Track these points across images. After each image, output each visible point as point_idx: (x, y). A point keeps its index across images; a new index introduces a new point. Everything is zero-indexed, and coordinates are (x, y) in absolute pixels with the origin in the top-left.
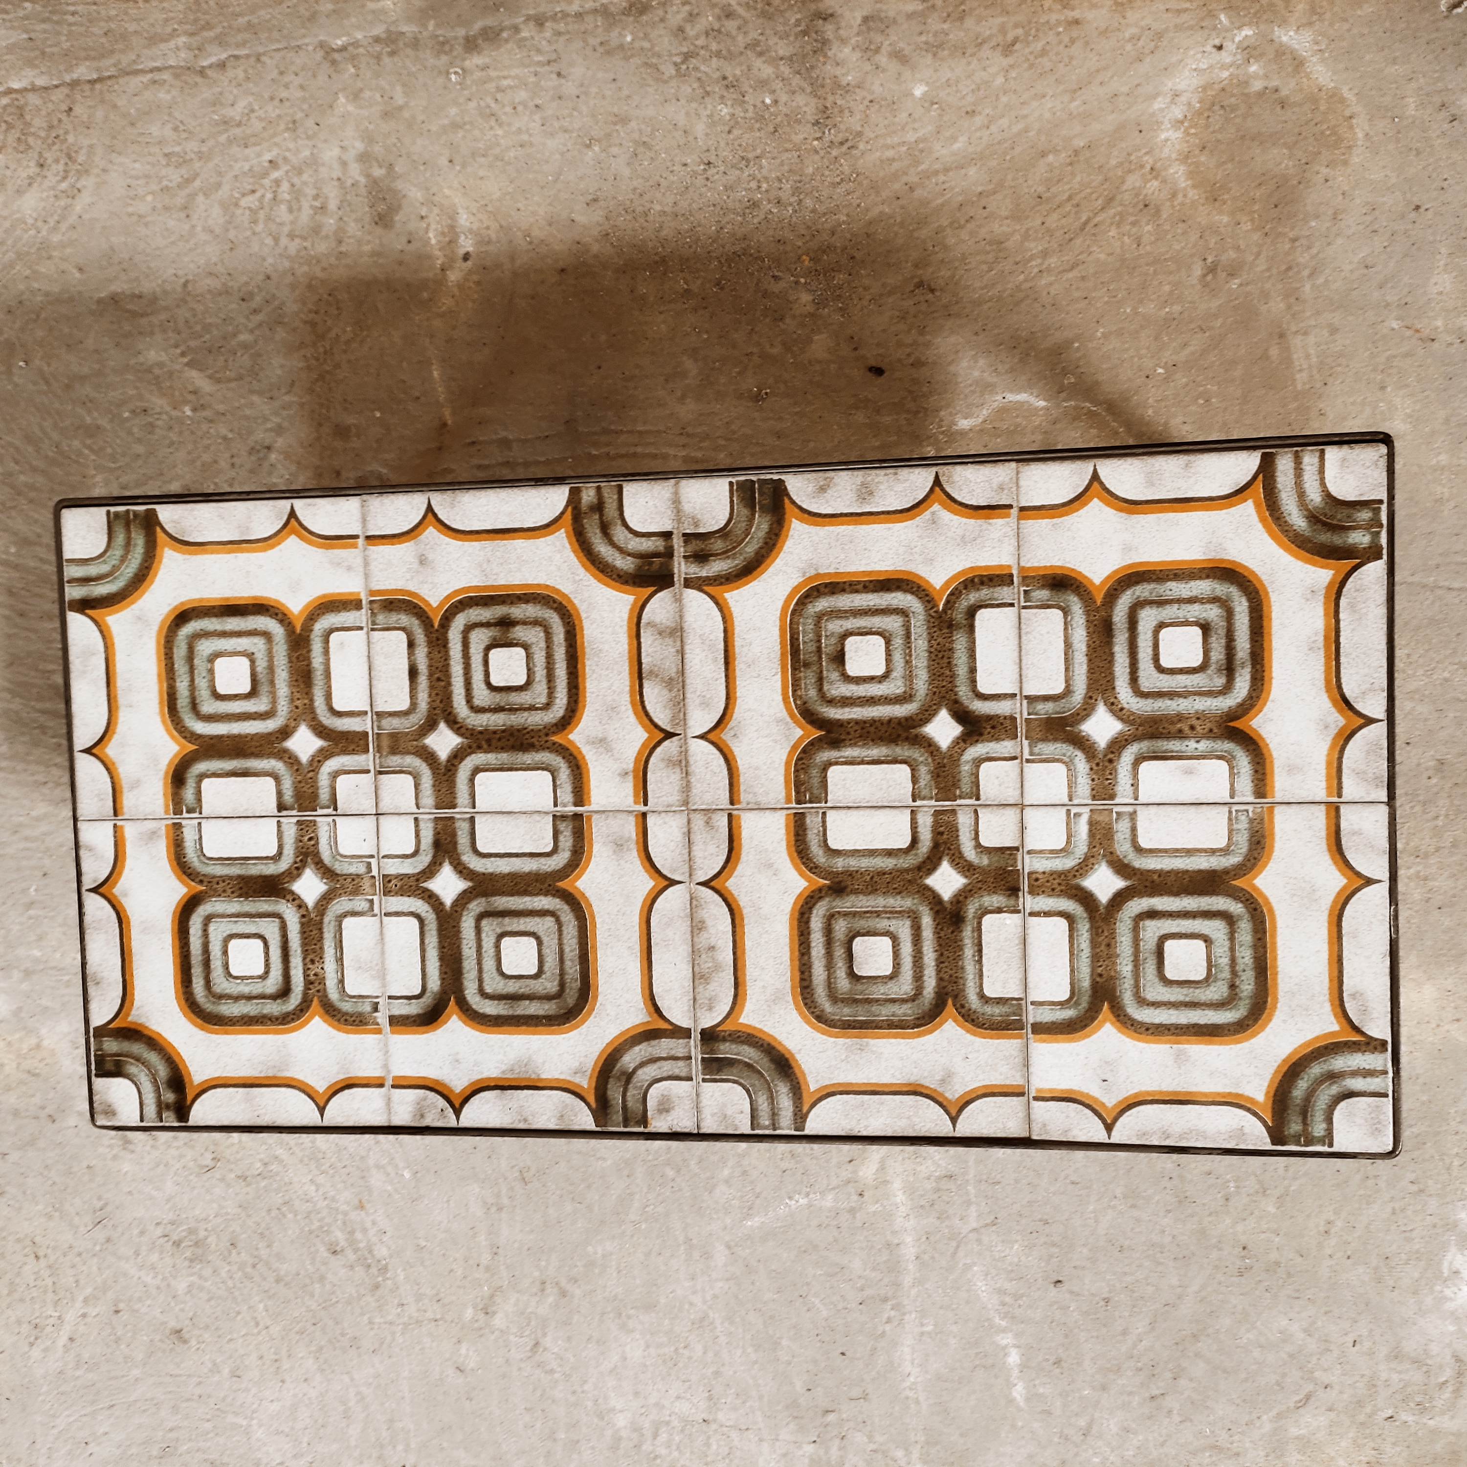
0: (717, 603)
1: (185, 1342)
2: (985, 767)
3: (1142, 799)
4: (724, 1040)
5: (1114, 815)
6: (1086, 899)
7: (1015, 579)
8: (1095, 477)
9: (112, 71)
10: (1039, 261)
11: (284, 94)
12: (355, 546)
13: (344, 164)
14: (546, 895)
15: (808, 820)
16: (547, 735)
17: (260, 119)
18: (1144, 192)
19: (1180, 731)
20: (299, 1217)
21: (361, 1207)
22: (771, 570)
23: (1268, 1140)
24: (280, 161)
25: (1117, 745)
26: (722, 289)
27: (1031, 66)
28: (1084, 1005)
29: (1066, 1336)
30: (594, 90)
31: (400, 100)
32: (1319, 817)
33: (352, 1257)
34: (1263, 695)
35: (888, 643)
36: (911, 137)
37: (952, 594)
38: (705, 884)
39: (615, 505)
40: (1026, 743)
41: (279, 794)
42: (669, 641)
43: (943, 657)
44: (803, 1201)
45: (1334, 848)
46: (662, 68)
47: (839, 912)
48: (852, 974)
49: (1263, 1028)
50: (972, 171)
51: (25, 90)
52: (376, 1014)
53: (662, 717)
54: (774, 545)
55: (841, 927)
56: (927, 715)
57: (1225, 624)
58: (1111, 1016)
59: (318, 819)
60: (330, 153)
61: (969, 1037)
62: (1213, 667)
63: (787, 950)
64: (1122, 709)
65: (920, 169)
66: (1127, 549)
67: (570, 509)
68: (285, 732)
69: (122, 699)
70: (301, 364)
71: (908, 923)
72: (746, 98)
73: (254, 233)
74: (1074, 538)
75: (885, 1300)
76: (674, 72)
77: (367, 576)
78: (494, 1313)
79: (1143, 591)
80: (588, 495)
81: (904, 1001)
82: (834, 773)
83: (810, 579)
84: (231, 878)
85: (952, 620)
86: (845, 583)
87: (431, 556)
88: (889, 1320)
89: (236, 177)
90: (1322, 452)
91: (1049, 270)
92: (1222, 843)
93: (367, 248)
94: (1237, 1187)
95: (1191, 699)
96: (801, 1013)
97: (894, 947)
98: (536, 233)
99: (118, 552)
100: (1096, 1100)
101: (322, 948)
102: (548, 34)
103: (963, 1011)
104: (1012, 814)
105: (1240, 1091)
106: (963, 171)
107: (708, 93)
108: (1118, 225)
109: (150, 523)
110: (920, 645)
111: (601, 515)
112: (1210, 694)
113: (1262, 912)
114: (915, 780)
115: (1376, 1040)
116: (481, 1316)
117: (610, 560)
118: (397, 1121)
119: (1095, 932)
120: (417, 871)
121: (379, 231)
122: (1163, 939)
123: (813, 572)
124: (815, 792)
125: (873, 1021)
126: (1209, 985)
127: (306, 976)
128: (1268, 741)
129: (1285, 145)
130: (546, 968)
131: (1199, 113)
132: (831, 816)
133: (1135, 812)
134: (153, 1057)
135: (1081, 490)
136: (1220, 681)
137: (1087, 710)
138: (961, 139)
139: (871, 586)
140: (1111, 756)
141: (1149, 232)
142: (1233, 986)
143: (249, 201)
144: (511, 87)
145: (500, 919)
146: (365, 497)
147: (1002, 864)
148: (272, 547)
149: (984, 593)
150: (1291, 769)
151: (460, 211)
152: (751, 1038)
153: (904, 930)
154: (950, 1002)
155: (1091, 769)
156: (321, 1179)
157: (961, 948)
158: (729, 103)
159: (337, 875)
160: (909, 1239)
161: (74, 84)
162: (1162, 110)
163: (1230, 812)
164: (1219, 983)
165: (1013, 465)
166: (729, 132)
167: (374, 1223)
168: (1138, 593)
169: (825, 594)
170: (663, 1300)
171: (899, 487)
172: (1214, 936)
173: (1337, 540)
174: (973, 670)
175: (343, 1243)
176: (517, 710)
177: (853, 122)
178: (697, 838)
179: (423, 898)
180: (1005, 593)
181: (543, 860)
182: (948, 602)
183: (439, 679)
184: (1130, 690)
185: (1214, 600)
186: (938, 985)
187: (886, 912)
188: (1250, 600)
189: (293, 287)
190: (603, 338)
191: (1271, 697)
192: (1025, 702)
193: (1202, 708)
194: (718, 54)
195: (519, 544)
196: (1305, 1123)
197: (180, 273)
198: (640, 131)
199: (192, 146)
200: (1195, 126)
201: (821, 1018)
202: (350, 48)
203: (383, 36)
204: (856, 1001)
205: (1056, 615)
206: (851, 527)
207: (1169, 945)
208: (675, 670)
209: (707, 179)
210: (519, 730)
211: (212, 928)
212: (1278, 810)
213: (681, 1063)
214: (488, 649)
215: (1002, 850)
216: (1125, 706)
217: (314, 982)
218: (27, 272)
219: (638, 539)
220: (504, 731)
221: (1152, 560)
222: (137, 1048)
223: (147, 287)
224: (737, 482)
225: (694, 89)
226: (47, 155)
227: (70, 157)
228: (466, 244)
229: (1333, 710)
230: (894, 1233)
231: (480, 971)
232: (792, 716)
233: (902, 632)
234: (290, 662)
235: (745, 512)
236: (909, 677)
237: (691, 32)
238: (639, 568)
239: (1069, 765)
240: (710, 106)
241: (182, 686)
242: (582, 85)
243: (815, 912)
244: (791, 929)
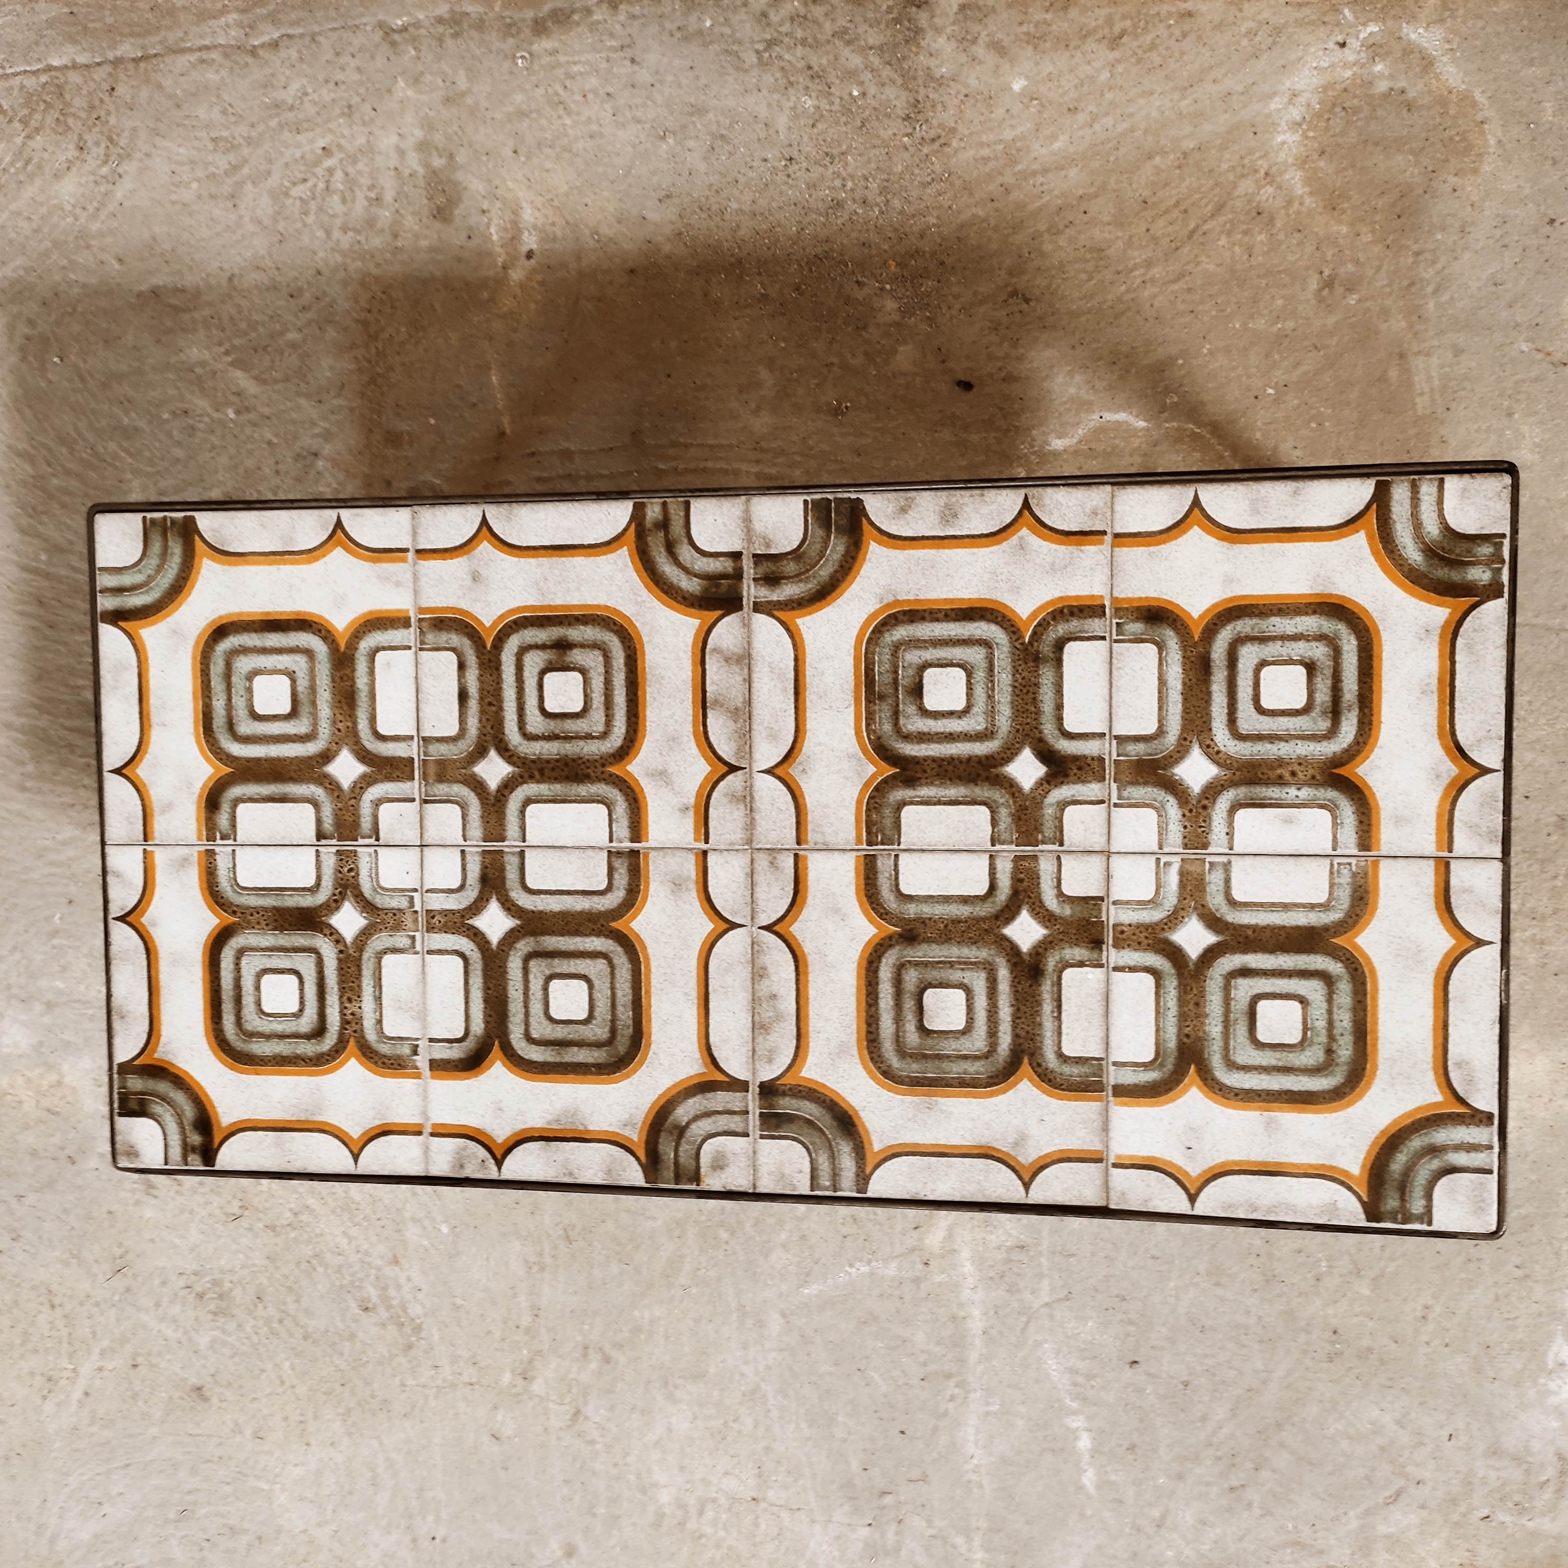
0: (788, 630)
1: (206, 1399)
2: (1070, 811)
3: (1237, 849)
4: (784, 1094)
5: (1207, 865)
6: (1175, 954)
7: (1107, 610)
8: (1196, 503)
9: (158, 49)
10: (1142, 271)
11: (339, 77)
12: (404, 560)
13: (401, 153)
14: (598, 936)
15: (879, 863)
16: (603, 765)
17: (314, 103)
18: (1258, 199)
19: (1280, 777)
20: (329, 1271)
21: (396, 1261)
22: (847, 594)
23: (1363, 1216)
24: (334, 149)
25: (1212, 791)
26: (801, 294)
27: (1139, 61)
28: (1170, 1066)
29: (1141, 1420)
30: (669, 78)
31: (463, 83)
32: (1427, 873)
33: (384, 1314)
34: (1371, 741)
35: (969, 675)
36: (1008, 135)
37: (1039, 625)
38: (768, 928)
39: (681, 522)
40: (1114, 786)
41: (319, 821)
42: (736, 669)
43: (1028, 692)
44: (865, 1269)
45: (1443, 906)
46: (744, 56)
47: (909, 962)
48: (922, 1028)
49: (1360, 1096)
50: (1073, 173)
51: (66, 67)
52: (415, 1058)
53: (726, 750)
54: (850, 569)
55: (911, 978)
56: (1009, 753)
57: (1331, 663)
58: (1198, 1080)
59: (358, 849)
60: (387, 141)
61: (1045, 1097)
62: (1318, 709)
63: (853, 999)
64: (1218, 752)
65: (1016, 169)
66: (1229, 580)
67: (633, 526)
68: (326, 757)
69: (155, 717)
70: (352, 366)
71: (983, 975)
72: (833, 90)
73: (305, 225)
74: (1171, 568)
75: (949, 1376)
76: (755, 60)
77: (416, 592)
78: (534, 1378)
79: (1244, 626)
80: (653, 511)
81: (976, 1058)
82: (908, 813)
83: (888, 605)
84: (265, 909)
85: (1038, 652)
86: (925, 611)
87: (484, 572)
88: (952, 1398)
89: (287, 164)
90: (1442, 481)
91: (1153, 280)
92: (1321, 897)
93: (424, 243)
94: (1330, 1267)
95: (1293, 743)
96: (866, 1068)
97: (967, 1000)
98: (605, 230)
99: (154, 561)
100: (1179, 1168)
101: (359, 986)
102: (622, 17)
103: (1040, 1070)
104: (1097, 862)
105: (1334, 1163)
106: (1063, 173)
107: (791, 84)
108: (1229, 233)
109: (188, 531)
110: (1004, 678)
111: (667, 533)
112: (1314, 738)
113: (1363, 972)
114: (994, 823)
115: (1482, 1112)
116: (520, 1381)
117: (675, 581)
118: (435, 1171)
119: (1183, 990)
120: (463, 907)
121: (437, 225)
122: (1256, 999)
123: (891, 599)
124: (888, 832)
125: (943, 1079)
126: (1303, 1050)
127: (343, 1014)
128: (1375, 790)
129: (1412, 151)
130: (596, 1014)
131: (1318, 115)
132: (904, 859)
133: (1230, 862)
134: (179, 1097)
135: (1180, 516)
136: (1324, 725)
137: (1181, 752)
138: (1061, 138)
139: (953, 615)
140: (1205, 802)
141: (1262, 242)
142: (1329, 1051)
143: (299, 191)
144: (581, 74)
145: (549, 960)
146: (416, 508)
147: (1086, 914)
148: (317, 559)
149: (1074, 625)
150: (1399, 821)
151: (524, 205)
152: (812, 1093)
153: (979, 982)
154: (1026, 1060)
155: (1184, 815)
156: (354, 1231)
157: (1039, 1003)
158: (814, 94)
159: (378, 909)
160: (976, 1312)
161: (117, 62)
162: (1279, 111)
163: (1332, 865)
164: (1316, 1047)
165: (1108, 488)
166: (813, 126)
167: (409, 1279)
168: (1239, 628)
169: (903, 622)
170: (712, 1370)
171: (985, 510)
172: (1310, 997)
173: (1455, 576)
174: (1059, 707)
175: (375, 1300)
176: (572, 738)
177: (947, 117)
178: (760, 878)
179: (468, 937)
180: (1095, 626)
181: (596, 899)
182: (1034, 633)
183: (490, 704)
184: (1227, 732)
185: (1321, 637)
186: (1013, 1041)
187: (960, 963)
188: (1359, 638)
189: (345, 283)
190: (673, 344)
191: (1379, 743)
192: (1114, 742)
193: (1304, 753)
194: (804, 42)
195: (579, 562)
196: (1403, 1199)
197: (226, 266)
198: (718, 122)
199: (241, 130)
200: (1315, 129)
201: (888, 1075)
202: (411, 29)
203: (446, 16)
204: (925, 1057)
205: (1150, 650)
206: (933, 551)
207: (1262, 1006)
208: (741, 699)
209: (789, 176)
210: (573, 760)
211: (244, 961)
212: (1383, 864)
213: (737, 1118)
214: (543, 673)
215: (1086, 900)
216: (1222, 748)
217: (351, 1022)
218: (64, 262)
219: (705, 560)
220: (557, 761)
221: (1255, 593)
222: (163, 1087)
223: (190, 280)
224: (812, 501)
225: (776, 80)
226: (87, 137)
227: (111, 140)
228: (530, 241)
229: (1446, 758)
230: (961, 1305)
231: (527, 1014)
232: (864, 751)
233: (984, 664)
234: (333, 681)
235: (820, 533)
236: (991, 713)
237: (774, 17)
238: (706, 590)
239: (1160, 811)
240: (793, 99)
241: (219, 705)
242: (657, 73)
243: (884, 960)
244: (859, 978)
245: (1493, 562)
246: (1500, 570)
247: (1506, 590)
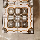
0: (27, 4)
2: (19, 16)
8: (32, 21)
15: (17, 8)
22: (29, 7)
37: (27, 15)
38: (15, 4)
40: (21, 18)
42: (25, 2)
45: (16, 31)
53: (22, 2)
58: (8, 21)
62: (24, 26)
79: (27, 23)
82: (19, 10)
86: (28, 10)
90: (33, 31)
92: (16, 26)
105: (5, 27)
110: (25, 13)
114: (19, 13)
115: (7, 32)
119: (12, 21)
150: (19, 29)
153: (12, 13)
155: (19, 21)
173: (29, 31)
184: (23, 22)
185: (27, 26)
186: (10, 14)
201: (9, 9)
205: (26, 19)
207: (11, 24)
215: (16, 17)
224: (33, 5)
232: (22, 8)
238: (29, 1)
243: (13, 9)
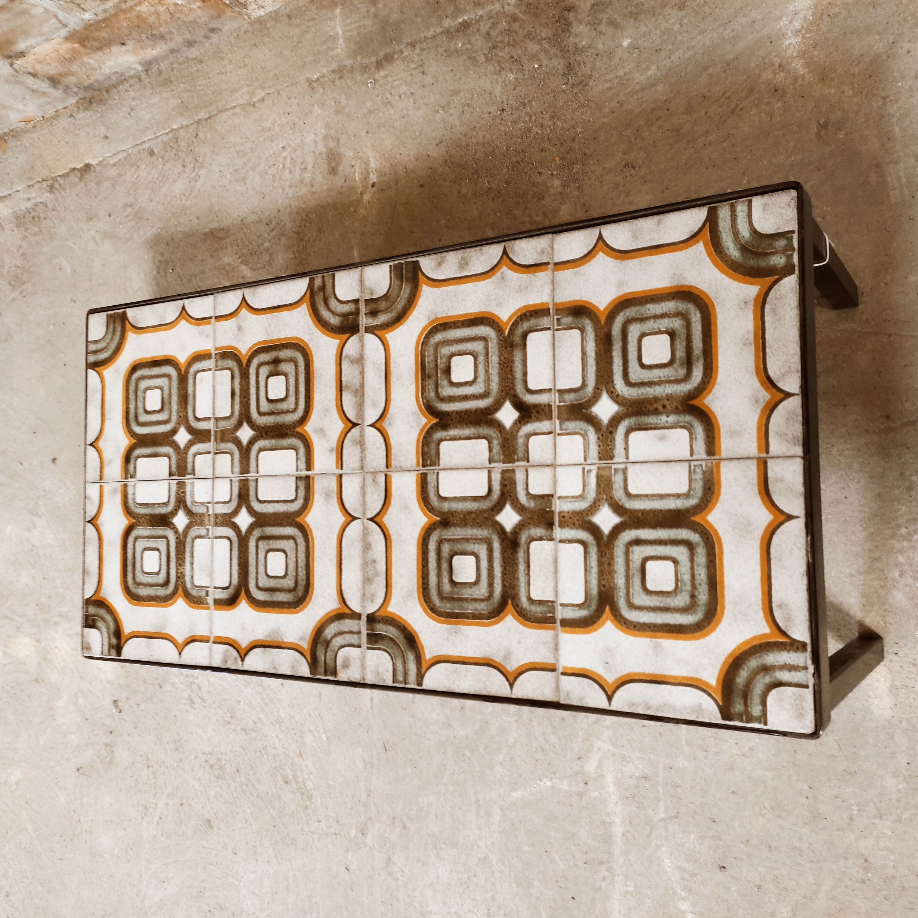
0: (382, 341)
1: (212, 828)
2: (533, 439)
3: (632, 458)
4: (379, 622)
5: (613, 471)
6: (594, 530)
7: (551, 311)
8: (600, 237)
9: (215, 112)
10: (704, 138)
11: (290, 110)
12: (210, 323)
13: (316, 142)
14: (290, 526)
15: (429, 478)
16: (294, 428)
17: (279, 125)
18: (775, 82)
19: (656, 409)
20: (270, 758)
21: (301, 755)
22: (411, 318)
23: (719, 716)
24: (287, 147)
25: (615, 421)
27: (697, 14)
28: (594, 606)
30: (441, 78)
31: (344, 102)
32: (752, 468)
33: (295, 786)
34: (712, 380)
35: (476, 359)
36: (621, 72)
37: (513, 324)
38: (371, 519)
39: (331, 285)
40: (557, 422)
41: (170, 467)
42: (356, 366)
43: (507, 367)
44: (549, 784)
45: (764, 492)
46: (478, 58)
47: (445, 539)
48: (452, 581)
49: (714, 629)
50: (660, 88)
51: (179, 128)
52: (207, 598)
53: (351, 414)
54: (413, 302)
55: (446, 549)
56: (497, 406)
57: (685, 331)
58: (611, 616)
59: (186, 481)
60: (310, 138)
61: (521, 627)
62: (678, 362)
63: (415, 563)
64: (618, 396)
65: (627, 91)
66: (621, 284)
67: (309, 291)
68: (174, 431)
69: (107, 416)
70: (292, 256)
71: (485, 547)
72: (524, 67)
73: (274, 188)
74: (587, 280)
75: (602, 863)
76: (484, 60)
77: (215, 340)
79: (630, 312)
80: (318, 281)
81: (482, 600)
82: (444, 446)
83: (433, 322)
84: (146, 515)
85: (513, 341)
86: (451, 322)
87: (243, 325)
88: (604, 878)
89: (267, 158)
90: (750, 202)
91: (710, 143)
92: (684, 489)
93: (325, 187)
95: (663, 386)
96: (422, 606)
97: (477, 563)
98: (410, 166)
99: (109, 336)
100: (601, 677)
101: (184, 557)
102: (417, 51)
103: (518, 609)
104: (548, 471)
105: (699, 677)
106: (654, 88)
107: (503, 68)
108: (757, 106)
109: (124, 318)
110: (494, 359)
111: (324, 293)
112: (677, 381)
113: (713, 540)
114: (490, 449)
115: (798, 641)
116: (360, 835)
117: (328, 319)
118: (215, 664)
119: (601, 554)
120: (230, 511)
121: (331, 177)
122: (646, 560)
123: (433, 317)
124: (433, 459)
125: (463, 614)
126: (676, 595)
127: (177, 573)
128: (716, 414)
129: (878, 33)
130: (289, 572)
131: (812, 23)
132: (442, 474)
133: (626, 468)
134: (108, 618)
135: (591, 247)
136: (682, 372)
137: (595, 398)
138: (652, 68)
139: (466, 323)
140: (611, 429)
141: (778, 107)
142: (693, 597)
143: (273, 170)
144: (398, 85)
145: (267, 541)
146: (215, 295)
147: (543, 506)
148: (174, 327)
149: (533, 322)
150: (733, 434)
151: (371, 159)
152: (393, 621)
153: (483, 551)
154: (510, 602)
155: (599, 439)
156: (281, 736)
157: (517, 565)
158: (514, 72)
159: (193, 513)
160: (618, 821)
161: (198, 122)
162: (786, 26)
163: (690, 467)
164: (684, 594)
165: (550, 236)
166: (515, 89)
167: (306, 766)
168: (627, 314)
169: (440, 331)
171: (483, 258)
172: (679, 558)
173: (762, 263)
174: (525, 374)
175: (291, 777)
176: (280, 413)
177: (586, 70)
178: (368, 490)
179: (232, 528)
180: (545, 321)
181: (289, 504)
182: (511, 330)
183: (244, 397)
184: (623, 382)
185: (678, 314)
186: (503, 589)
187: (472, 539)
188: (702, 312)
189: (290, 214)
191: (718, 381)
192: (557, 394)
193: (670, 392)
194: (509, 44)
195: (284, 314)
196: (746, 705)
197: (241, 214)
198: (466, 97)
199: (248, 145)
200: (810, 32)
201: (434, 611)
202: (321, 79)
203: (336, 69)
204: (454, 599)
205: (576, 333)
206: (455, 287)
207: (650, 565)
208: (358, 384)
209: (502, 119)
210: (281, 426)
211: (137, 544)
212: (723, 464)
213: (355, 636)
214: (268, 377)
215: (542, 497)
216: (620, 393)
217: (180, 577)
218: (176, 223)
219: (341, 305)
220: (273, 426)
221: (637, 290)
222: (102, 612)
223: (226, 223)
224: (394, 265)
225: (495, 68)
226: (187, 160)
227: (196, 159)
228: (373, 178)
229: (761, 388)
231: (257, 573)
232: (421, 410)
233: (483, 352)
234: (179, 391)
235: (398, 283)
236: (488, 381)
237: (493, 34)
238: (342, 323)
239: (584, 436)
240: (504, 76)
241: (132, 407)
242: (435, 77)
243: (431, 538)
244: (418, 549)
245: (786, 250)
246: (792, 255)
247: (797, 268)
